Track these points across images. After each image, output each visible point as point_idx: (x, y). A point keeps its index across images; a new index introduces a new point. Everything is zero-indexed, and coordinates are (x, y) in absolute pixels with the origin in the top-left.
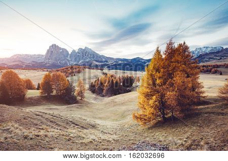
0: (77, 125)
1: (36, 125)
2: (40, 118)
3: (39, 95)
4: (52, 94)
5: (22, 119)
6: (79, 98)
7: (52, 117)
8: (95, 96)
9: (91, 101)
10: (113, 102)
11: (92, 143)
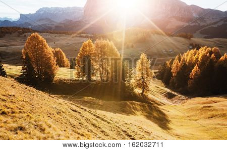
1: (74, 126)
2: (78, 116)
3: (74, 77)
4: (93, 78)
5: (55, 113)
6: (138, 91)
7: (94, 117)
8: (168, 90)
9: (160, 99)
10: (207, 108)
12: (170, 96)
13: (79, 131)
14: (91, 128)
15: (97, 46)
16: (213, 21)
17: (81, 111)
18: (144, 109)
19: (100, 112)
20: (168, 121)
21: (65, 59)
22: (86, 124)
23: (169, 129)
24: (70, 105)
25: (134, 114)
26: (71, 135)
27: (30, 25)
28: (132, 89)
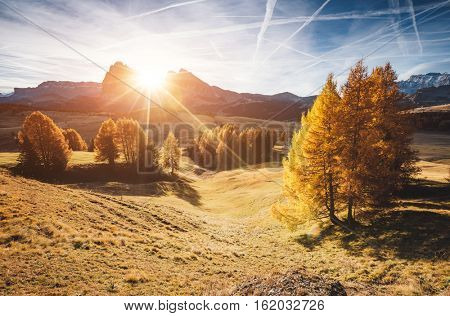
0: (165, 222)
1: (94, 221)
2: (99, 207)
3: (93, 161)
4: (117, 161)
5: (67, 209)
6: (168, 170)
7: (120, 206)
8: (197, 167)
9: (190, 176)
10: (232, 180)
11: (195, 259)
12: (198, 173)
13: (100, 226)
14: (116, 219)
15: (119, 125)
17: (103, 201)
18: (174, 188)
19: (126, 198)
20: (199, 197)
21: (81, 141)
22: (109, 215)
23: (200, 204)
24: (89, 196)
25: (165, 194)
26: (90, 232)
27: (29, 101)
28: (161, 169)
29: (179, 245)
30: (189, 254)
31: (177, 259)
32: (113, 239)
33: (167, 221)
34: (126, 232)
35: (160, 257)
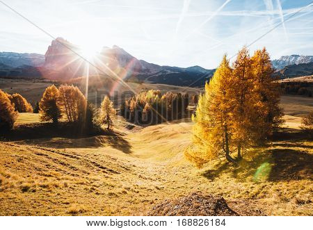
0: (102, 168)
1: (40, 170)
2: (44, 158)
3: (38, 121)
4: (60, 120)
5: (15, 161)
6: (104, 127)
7: (63, 156)
8: (129, 124)
9: (122, 130)
11: (125, 193)
12: (130, 128)
13: (46, 173)
14: (59, 166)
15: (62, 91)
16: (156, 72)
17: (48, 153)
18: (110, 141)
19: (69, 150)
20: (130, 147)
21: (26, 103)
22: (54, 164)
23: (131, 152)
24: (35, 150)
25: (103, 146)
26: (37, 178)
28: (99, 126)
29: (113, 183)
30: (121, 190)
31: (111, 194)
32: (57, 182)
33: (104, 166)
34: (68, 176)
35: (97, 194)
